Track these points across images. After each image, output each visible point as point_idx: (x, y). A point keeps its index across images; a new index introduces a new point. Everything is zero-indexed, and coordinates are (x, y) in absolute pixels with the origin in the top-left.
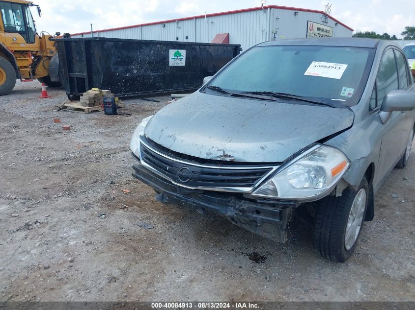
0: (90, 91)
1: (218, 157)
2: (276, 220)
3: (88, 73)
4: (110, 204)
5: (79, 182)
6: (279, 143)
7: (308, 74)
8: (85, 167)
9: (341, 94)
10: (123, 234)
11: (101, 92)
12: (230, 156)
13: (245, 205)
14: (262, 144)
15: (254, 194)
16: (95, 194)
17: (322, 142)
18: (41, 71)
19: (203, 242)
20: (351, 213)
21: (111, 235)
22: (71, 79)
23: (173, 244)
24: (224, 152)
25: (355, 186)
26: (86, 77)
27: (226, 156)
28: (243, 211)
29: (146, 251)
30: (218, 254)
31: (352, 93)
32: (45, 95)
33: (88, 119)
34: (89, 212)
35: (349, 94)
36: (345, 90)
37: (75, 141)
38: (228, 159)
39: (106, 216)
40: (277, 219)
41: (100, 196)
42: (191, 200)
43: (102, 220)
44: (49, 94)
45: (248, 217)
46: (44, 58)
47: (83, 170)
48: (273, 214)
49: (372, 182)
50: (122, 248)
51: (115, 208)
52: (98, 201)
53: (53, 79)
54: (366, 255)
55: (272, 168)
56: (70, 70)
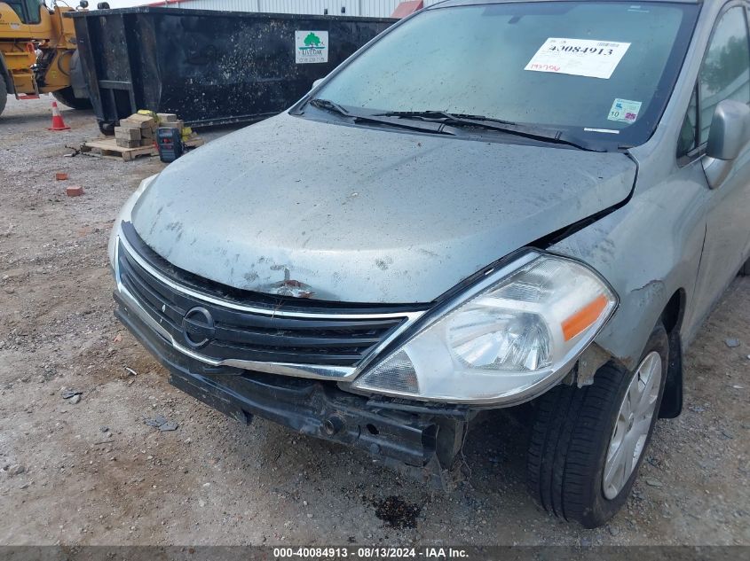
0: (134, 117)
1: (272, 286)
2: (415, 453)
3: (134, 82)
4: (101, 366)
5: (55, 312)
6: (425, 252)
7: (534, 69)
8: (79, 278)
9: (611, 117)
10: (103, 446)
11: (156, 119)
12: (299, 285)
13: (342, 412)
14: (380, 254)
15: (362, 385)
16: (77, 343)
17: (542, 244)
18: (53, 75)
19: (279, 468)
20: (621, 415)
21: (76, 447)
22: (104, 93)
23: (209, 474)
24: (287, 272)
25: (629, 360)
26: (131, 89)
27: (293, 284)
28: (337, 426)
29: (140, 493)
30: (305, 503)
31: (636, 112)
32: (59, 124)
33: (126, 173)
34: (49, 388)
35: (630, 115)
36: (619, 106)
37: (83, 219)
38: (295, 293)
39: (83, 396)
40: (417, 450)
41: (88, 344)
42: (222, 389)
43: (70, 408)
44: (67, 122)
45: (348, 439)
46: (60, 53)
47: (70, 283)
48: (407, 437)
49: (679, 329)
50: (88, 484)
51: (108, 376)
52: (78, 360)
53: (79, 94)
54: (659, 503)
55: (405, 319)
56: (101, 74)
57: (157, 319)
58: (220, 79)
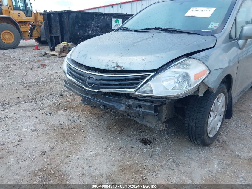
0: (61, 44)
1: (113, 67)
2: (152, 112)
3: (61, 34)
4: (56, 107)
5: (41, 94)
6: (155, 56)
7: (187, 16)
8: (47, 86)
9: (209, 27)
10: (58, 125)
11: (68, 45)
12: (120, 67)
13: (131, 102)
14: (143, 57)
15: (137, 93)
16: (48, 102)
18: (35, 34)
20: (212, 109)
21: (51, 126)
22: (51, 37)
23: (90, 132)
24: (117, 64)
26: (60, 36)
27: (118, 67)
28: (130, 106)
29: (70, 136)
30: (119, 139)
31: (217, 26)
32: (37, 48)
33: (58, 60)
34: (41, 112)
35: (215, 27)
36: (212, 24)
37: (47, 72)
38: (119, 69)
39: (52, 114)
40: (153, 111)
41: (52, 102)
42: (97, 100)
43: (48, 117)
44: (39, 48)
45: (133, 110)
46: (37, 26)
47: (45, 87)
48: (150, 108)
49: (231, 91)
50: (55, 133)
51: (58, 110)
52: (49, 106)
53: (43, 39)
54: (225, 142)
55: (150, 74)
56: (51, 32)
57: (79, 81)
58: (88, 33)
